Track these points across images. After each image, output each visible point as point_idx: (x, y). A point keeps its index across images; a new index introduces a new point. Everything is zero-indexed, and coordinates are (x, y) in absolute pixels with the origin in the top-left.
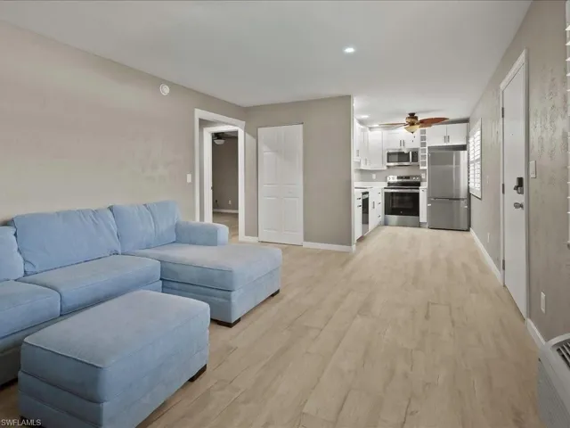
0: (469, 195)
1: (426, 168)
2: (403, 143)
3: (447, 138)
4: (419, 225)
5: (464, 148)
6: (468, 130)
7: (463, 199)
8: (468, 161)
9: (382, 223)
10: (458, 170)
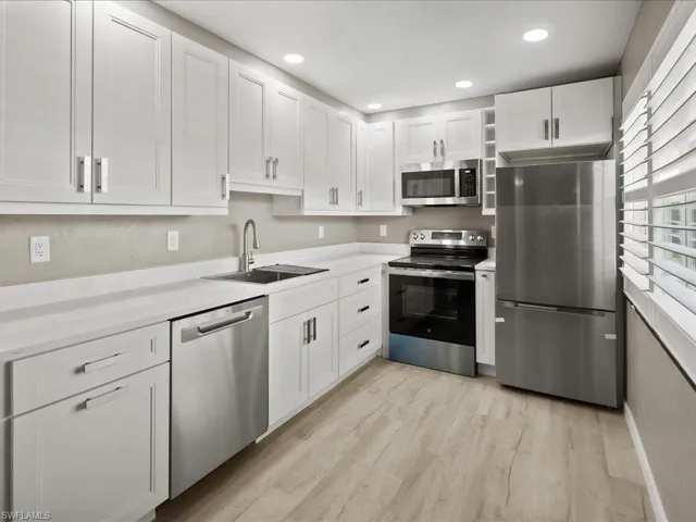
0: (622, 301)
1: (492, 212)
2: (440, 148)
3: (552, 127)
4: (476, 371)
5: (602, 152)
6: (618, 97)
7: (602, 311)
8: (620, 191)
9: (386, 354)
10: (587, 216)
